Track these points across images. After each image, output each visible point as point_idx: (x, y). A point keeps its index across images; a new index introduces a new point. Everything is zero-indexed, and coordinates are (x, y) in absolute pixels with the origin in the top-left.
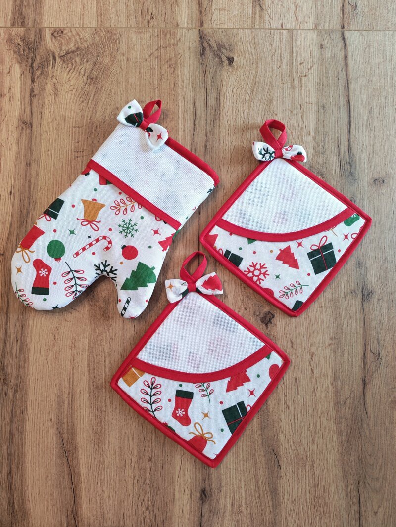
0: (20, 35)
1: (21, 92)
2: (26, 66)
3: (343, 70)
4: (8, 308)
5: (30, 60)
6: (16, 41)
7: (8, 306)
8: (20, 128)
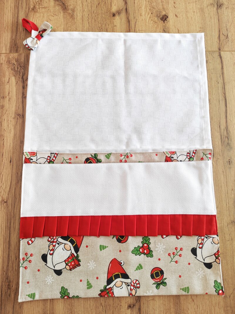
0: (15, 58)
1: (16, 95)
2: (19, 78)
3: (221, 77)
4: (10, 238)
5: (21, 74)
6: (13, 62)
7: (10, 236)
8: (16, 118)
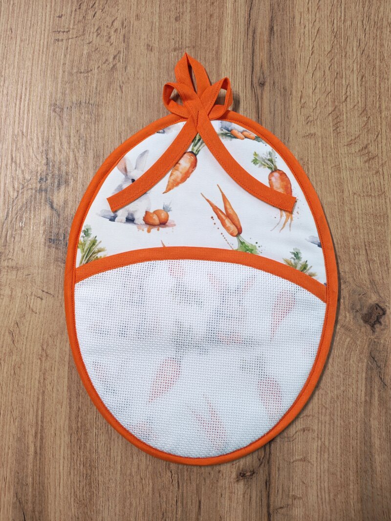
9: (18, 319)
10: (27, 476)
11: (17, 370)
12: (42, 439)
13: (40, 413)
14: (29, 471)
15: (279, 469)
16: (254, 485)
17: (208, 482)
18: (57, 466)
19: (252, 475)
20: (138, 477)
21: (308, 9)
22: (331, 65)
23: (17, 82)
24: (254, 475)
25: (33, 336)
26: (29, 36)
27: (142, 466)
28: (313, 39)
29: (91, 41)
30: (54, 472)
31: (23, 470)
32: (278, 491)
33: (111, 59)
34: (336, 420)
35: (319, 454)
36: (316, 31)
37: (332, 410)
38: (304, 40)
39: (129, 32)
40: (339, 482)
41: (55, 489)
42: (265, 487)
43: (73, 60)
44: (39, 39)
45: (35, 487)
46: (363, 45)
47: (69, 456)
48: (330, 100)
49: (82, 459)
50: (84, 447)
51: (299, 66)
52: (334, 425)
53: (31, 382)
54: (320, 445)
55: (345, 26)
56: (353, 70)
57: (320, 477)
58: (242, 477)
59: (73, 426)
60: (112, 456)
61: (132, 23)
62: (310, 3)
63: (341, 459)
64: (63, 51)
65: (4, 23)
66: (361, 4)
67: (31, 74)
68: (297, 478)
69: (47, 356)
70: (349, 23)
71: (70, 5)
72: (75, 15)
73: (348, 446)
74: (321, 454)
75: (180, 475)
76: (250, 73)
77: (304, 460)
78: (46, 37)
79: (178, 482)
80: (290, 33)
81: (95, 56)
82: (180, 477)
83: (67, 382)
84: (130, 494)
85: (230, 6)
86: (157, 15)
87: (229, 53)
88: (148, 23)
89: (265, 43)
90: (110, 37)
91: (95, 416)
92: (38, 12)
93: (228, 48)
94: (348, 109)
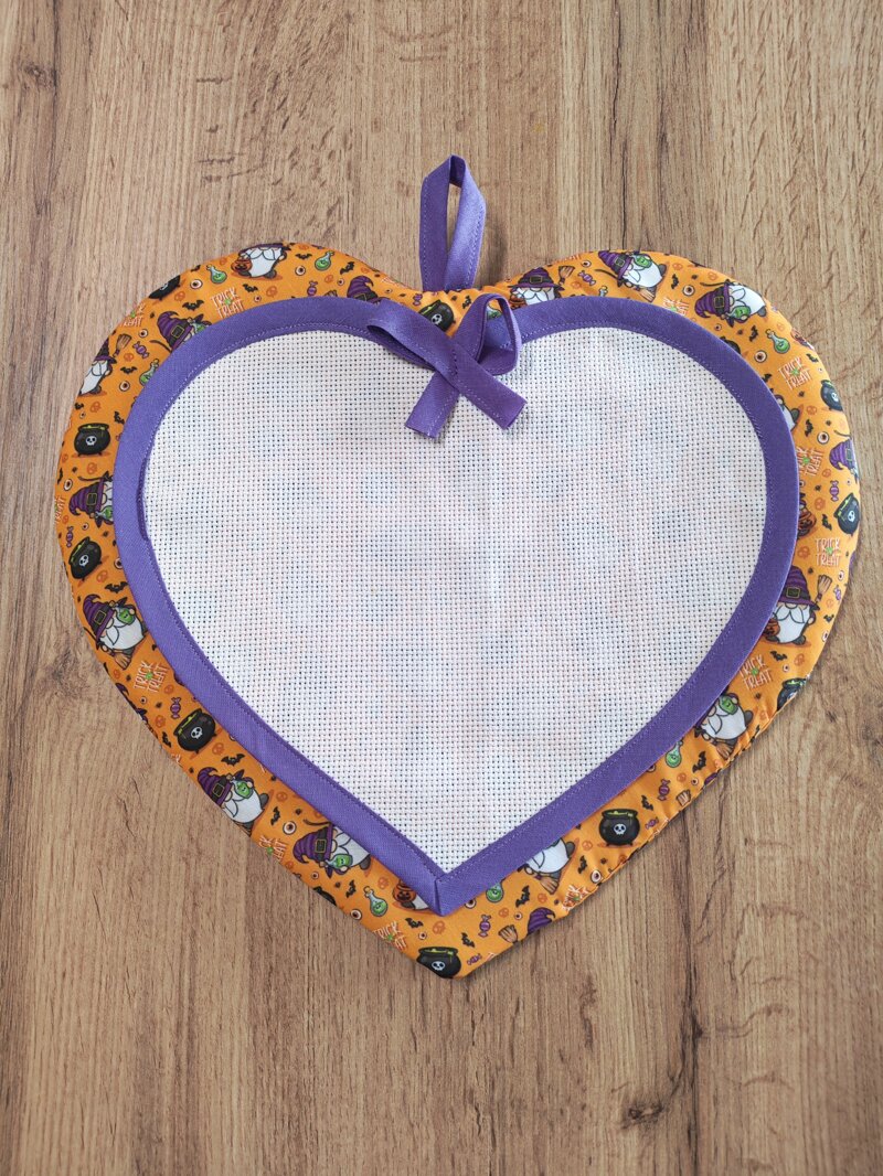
9: (136, 775)
10: (159, 1121)
11: (137, 886)
12: (191, 1038)
13: (186, 981)
14: (165, 1110)
15: (716, 1099)
16: (661, 1137)
17: (558, 1129)
18: (226, 1099)
19: (656, 1114)
20: (404, 1122)
21: (739, 95)
22: (794, 210)
23: (126, 269)
24: (661, 1114)
25: (170, 810)
26: (150, 171)
27: (412, 1096)
28: (753, 157)
29: (279, 178)
30: (219, 1114)
31: (152, 1106)
32: (716, 1150)
33: (322, 216)
34: (839, 988)
35: (805, 1065)
36: (758, 138)
37: (829, 964)
38: (733, 159)
39: (359, 157)
40: (854, 1129)
41: (222, 1150)
42: (687, 1142)
43: (243, 220)
44: (170, 177)
45: (179, 1145)
46: (860, 166)
47: (252, 1076)
48: (794, 285)
49: (279, 1083)
50: (284, 1056)
51: (724, 215)
52: (834, 999)
53: (167, 911)
54: (805, 1045)
55: (820, 127)
56: (841, 219)
57: (811, 1117)
58: (634, 1118)
59: (260, 1007)
60: (345, 1074)
61: (364, 139)
62: (742, 82)
63: (856, 1078)
64: (221, 201)
65: (96, 148)
66: (852, 79)
67: (156, 253)
68: (757, 1121)
69: (200, 853)
70: (827, 120)
71: (232, 105)
72: (245, 125)
73: (870, 1045)
74: (809, 1064)
75: (496, 1116)
76: (620, 235)
77: (772, 1078)
78: (184, 173)
79: (493, 1130)
80: (701, 145)
81: (288, 210)
82: (496, 1121)
83: (243, 911)
84: (387, 1161)
85: (571, 95)
86: (417, 119)
87: (571, 194)
88: (398, 136)
89: (650, 172)
90: (318, 170)
91: (306, 986)
92: (166, 121)
93: (571, 183)
94: (835, 303)
